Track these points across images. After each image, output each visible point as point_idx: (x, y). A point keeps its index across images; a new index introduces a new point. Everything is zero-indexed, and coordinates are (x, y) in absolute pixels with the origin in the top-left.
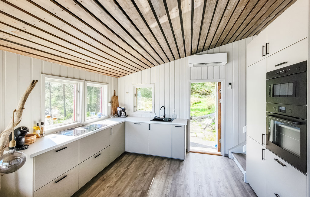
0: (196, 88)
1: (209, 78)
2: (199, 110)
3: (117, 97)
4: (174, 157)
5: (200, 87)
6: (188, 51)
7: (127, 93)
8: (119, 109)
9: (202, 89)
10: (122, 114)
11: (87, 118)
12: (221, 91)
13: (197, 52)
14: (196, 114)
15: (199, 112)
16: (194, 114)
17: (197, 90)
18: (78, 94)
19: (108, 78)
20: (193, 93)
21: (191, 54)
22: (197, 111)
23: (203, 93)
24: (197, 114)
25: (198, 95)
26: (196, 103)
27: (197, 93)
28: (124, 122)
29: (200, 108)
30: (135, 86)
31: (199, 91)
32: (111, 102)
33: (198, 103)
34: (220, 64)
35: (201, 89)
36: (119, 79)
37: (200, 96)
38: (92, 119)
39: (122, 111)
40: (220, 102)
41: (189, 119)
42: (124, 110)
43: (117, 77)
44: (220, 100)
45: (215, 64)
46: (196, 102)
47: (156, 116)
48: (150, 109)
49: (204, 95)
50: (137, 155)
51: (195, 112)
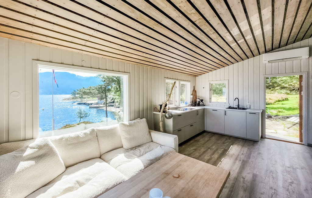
0: (281, 82)
1: (287, 72)
2: (284, 109)
3: (196, 91)
4: (249, 137)
5: (289, 80)
6: (262, 49)
7: (204, 88)
8: (198, 100)
9: (292, 83)
10: (201, 104)
11: (181, 104)
12: (303, 84)
13: (272, 50)
14: (279, 113)
15: (284, 111)
16: (276, 113)
17: (283, 84)
18: (176, 88)
19: (190, 78)
20: (276, 88)
21: (266, 52)
22: (280, 110)
23: (293, 88)
24: (281, 114)
25: (284, 91)
26: (279, 101)
27: (283, 88)
28: (204, 109)
29: (287, 106)
30: (210, 82)
31: (287, 85)
32: (192, 95)
33: (283, 100)
34: (301, 58)
35: (290, 83)
36: (197, 77)
37: (289, 92)
38: (183, 105)
39: (200, 101)
40: (302, 95)
41: (264, 109)
42: (202, 101)
43: (196, 76)
44: (302, 92)
45: (294, 59)
46: (281, 99)
47: (230, 106)
48: (225, 101)
49: (295, 91)
50: (214, 134)
51: (278, 111)
